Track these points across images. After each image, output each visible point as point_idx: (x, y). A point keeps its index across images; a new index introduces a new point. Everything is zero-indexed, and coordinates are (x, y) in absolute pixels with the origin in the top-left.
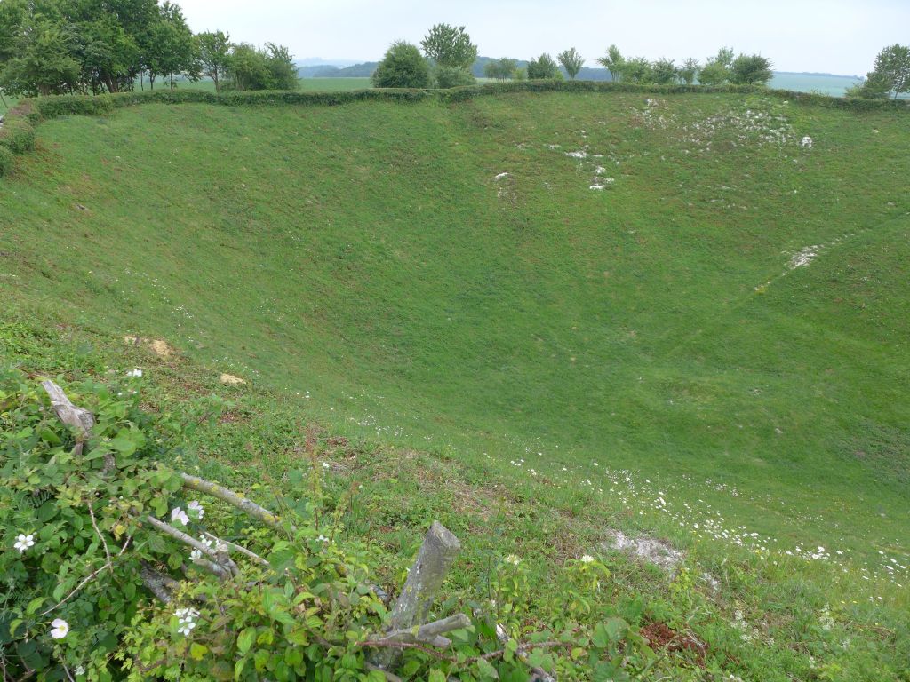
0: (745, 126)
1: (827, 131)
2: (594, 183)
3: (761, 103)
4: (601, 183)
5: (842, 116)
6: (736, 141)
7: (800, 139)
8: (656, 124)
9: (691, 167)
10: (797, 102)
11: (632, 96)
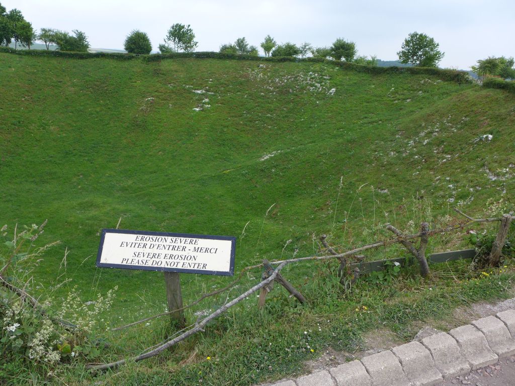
0: (303, 81)
1: (348, 85)
2: (197, 107)
3: (320, 68)
4: (202, 107)
6: (293, 90)
7: (330, 90)
9: (257, 103)
11: (253, 63)
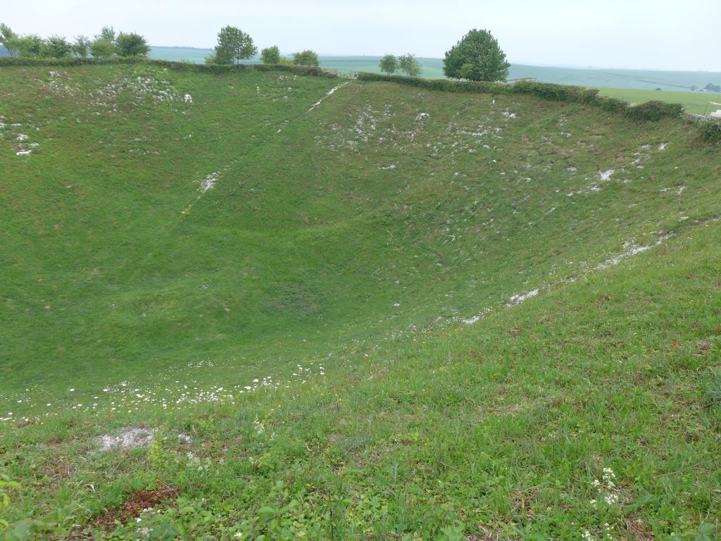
1: (200, 89)
2: (19, 149)
3: (146, 70)
4: (27, 149)
5: (206, 78)
6: (136, 102)
7: (183, 96)
8: (64, 92)
9: (105, 126)
10: (173, 69)
11: (34, 69)
